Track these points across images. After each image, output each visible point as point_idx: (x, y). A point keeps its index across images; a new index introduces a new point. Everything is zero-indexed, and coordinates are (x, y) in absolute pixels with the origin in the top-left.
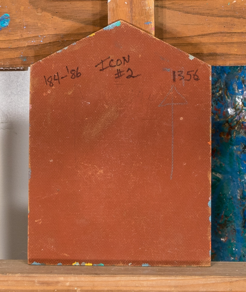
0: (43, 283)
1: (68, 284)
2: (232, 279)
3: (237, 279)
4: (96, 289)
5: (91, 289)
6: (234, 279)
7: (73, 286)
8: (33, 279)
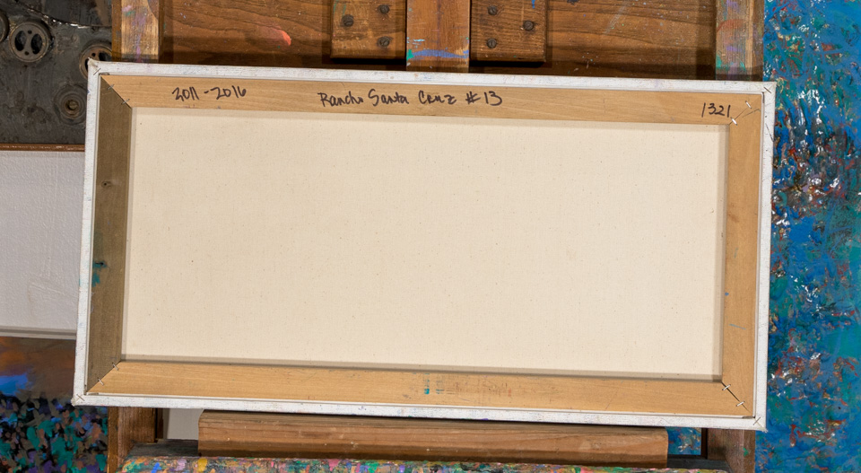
0: (308, 435)
1: (342, 437)
3: (566, 435)
4: (378, 444)
5: (370, 443)
6: (563, 435)
7: (348, 440)
8: (297, 430)
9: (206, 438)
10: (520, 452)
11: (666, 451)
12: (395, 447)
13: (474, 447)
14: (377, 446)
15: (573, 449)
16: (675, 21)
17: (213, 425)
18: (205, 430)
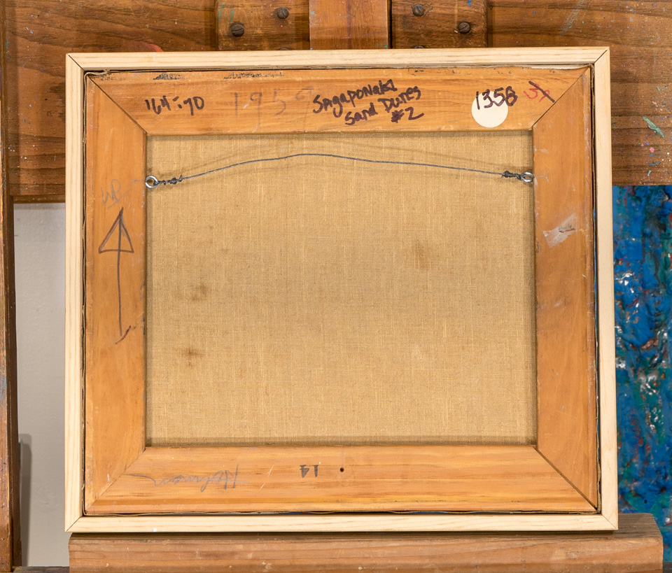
0: (208, 555)
1: (250, 556)
2: (525, 542)
3: (534, 543)
4: (297, 563)
5: (287, 563)
6: (530, 543)
7: (258, 560)
8: (192, 549)
9: (79, 564)
10: (476, 566)
11: (662, 558)
12: (318, 566)
13: (418, 562)
14: (295, 566)
15: (544, 560)
16: (648, 15)
17: (88, 548)
18: (77, 555)
